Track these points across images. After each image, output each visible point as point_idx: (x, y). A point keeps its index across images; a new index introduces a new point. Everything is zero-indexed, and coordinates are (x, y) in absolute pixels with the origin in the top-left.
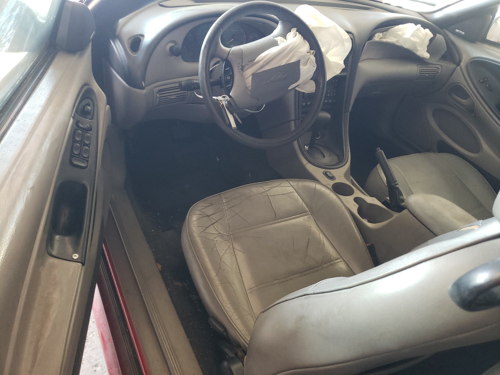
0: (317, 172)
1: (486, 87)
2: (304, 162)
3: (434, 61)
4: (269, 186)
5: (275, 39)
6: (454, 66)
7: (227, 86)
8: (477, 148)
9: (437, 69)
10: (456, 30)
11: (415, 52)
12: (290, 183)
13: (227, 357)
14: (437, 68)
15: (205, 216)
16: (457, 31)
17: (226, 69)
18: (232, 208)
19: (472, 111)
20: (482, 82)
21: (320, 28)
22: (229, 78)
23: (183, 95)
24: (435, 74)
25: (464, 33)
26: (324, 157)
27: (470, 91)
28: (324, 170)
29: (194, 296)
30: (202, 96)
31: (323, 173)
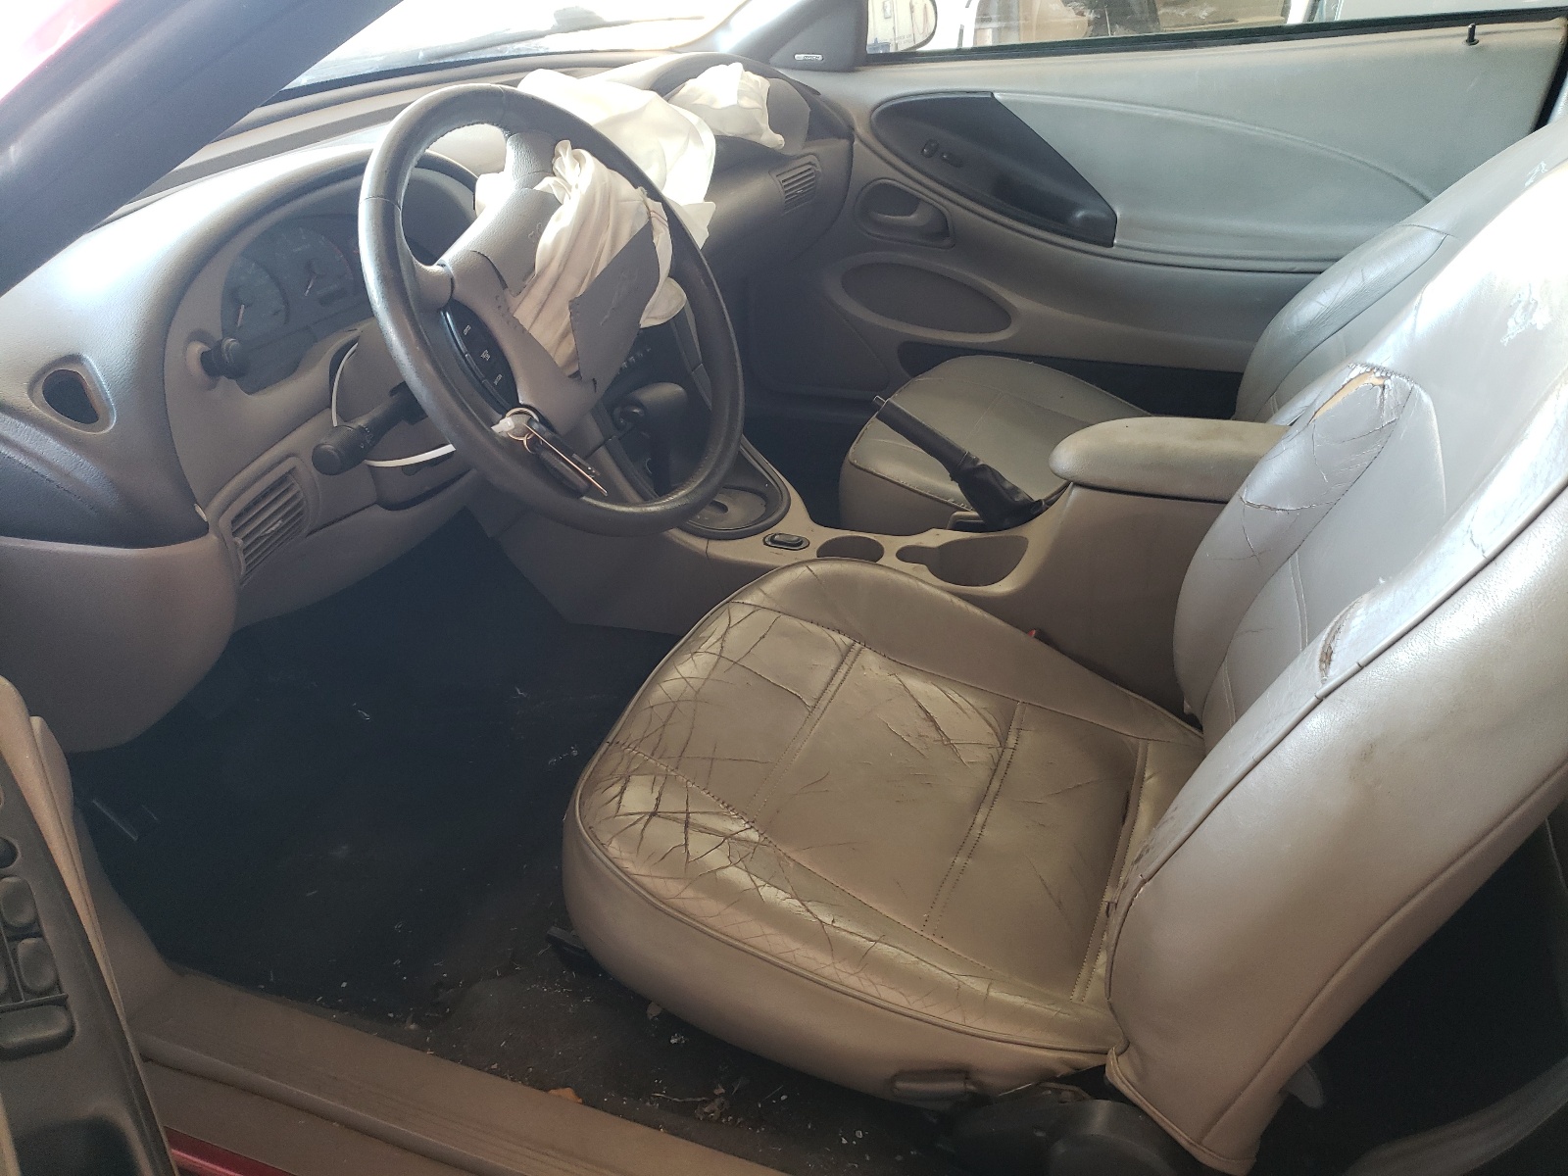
0: (749, 551)
1: (944, 160)
2: (698, 544)
3: (796, 149)
4: (712, 640)
5: (538, 188)
6: (844, 143)
7: (496, 383)
8: (1003, 315)
9: (809, 167)
10: (796, 56)
11: (753, 138)
12: (746, 601)
13: (1040, 1134)
14: (810, 163)
15: (648, 820)
16: (799, 57)
17: (466, 331)
18: (685, 754)
19: (943, 232)
20: (929, 156)
21: (619, 120)
22: (486, 355)
23: (294, 509)
24: (813, 179)
25: (820, 57)
26: (724, 509)
27: (918, 187)
28: (760, 537)
29: (706, 1110)
30: (451, 445)
31: (765, 544)
